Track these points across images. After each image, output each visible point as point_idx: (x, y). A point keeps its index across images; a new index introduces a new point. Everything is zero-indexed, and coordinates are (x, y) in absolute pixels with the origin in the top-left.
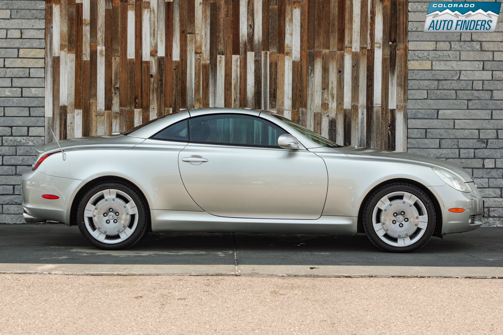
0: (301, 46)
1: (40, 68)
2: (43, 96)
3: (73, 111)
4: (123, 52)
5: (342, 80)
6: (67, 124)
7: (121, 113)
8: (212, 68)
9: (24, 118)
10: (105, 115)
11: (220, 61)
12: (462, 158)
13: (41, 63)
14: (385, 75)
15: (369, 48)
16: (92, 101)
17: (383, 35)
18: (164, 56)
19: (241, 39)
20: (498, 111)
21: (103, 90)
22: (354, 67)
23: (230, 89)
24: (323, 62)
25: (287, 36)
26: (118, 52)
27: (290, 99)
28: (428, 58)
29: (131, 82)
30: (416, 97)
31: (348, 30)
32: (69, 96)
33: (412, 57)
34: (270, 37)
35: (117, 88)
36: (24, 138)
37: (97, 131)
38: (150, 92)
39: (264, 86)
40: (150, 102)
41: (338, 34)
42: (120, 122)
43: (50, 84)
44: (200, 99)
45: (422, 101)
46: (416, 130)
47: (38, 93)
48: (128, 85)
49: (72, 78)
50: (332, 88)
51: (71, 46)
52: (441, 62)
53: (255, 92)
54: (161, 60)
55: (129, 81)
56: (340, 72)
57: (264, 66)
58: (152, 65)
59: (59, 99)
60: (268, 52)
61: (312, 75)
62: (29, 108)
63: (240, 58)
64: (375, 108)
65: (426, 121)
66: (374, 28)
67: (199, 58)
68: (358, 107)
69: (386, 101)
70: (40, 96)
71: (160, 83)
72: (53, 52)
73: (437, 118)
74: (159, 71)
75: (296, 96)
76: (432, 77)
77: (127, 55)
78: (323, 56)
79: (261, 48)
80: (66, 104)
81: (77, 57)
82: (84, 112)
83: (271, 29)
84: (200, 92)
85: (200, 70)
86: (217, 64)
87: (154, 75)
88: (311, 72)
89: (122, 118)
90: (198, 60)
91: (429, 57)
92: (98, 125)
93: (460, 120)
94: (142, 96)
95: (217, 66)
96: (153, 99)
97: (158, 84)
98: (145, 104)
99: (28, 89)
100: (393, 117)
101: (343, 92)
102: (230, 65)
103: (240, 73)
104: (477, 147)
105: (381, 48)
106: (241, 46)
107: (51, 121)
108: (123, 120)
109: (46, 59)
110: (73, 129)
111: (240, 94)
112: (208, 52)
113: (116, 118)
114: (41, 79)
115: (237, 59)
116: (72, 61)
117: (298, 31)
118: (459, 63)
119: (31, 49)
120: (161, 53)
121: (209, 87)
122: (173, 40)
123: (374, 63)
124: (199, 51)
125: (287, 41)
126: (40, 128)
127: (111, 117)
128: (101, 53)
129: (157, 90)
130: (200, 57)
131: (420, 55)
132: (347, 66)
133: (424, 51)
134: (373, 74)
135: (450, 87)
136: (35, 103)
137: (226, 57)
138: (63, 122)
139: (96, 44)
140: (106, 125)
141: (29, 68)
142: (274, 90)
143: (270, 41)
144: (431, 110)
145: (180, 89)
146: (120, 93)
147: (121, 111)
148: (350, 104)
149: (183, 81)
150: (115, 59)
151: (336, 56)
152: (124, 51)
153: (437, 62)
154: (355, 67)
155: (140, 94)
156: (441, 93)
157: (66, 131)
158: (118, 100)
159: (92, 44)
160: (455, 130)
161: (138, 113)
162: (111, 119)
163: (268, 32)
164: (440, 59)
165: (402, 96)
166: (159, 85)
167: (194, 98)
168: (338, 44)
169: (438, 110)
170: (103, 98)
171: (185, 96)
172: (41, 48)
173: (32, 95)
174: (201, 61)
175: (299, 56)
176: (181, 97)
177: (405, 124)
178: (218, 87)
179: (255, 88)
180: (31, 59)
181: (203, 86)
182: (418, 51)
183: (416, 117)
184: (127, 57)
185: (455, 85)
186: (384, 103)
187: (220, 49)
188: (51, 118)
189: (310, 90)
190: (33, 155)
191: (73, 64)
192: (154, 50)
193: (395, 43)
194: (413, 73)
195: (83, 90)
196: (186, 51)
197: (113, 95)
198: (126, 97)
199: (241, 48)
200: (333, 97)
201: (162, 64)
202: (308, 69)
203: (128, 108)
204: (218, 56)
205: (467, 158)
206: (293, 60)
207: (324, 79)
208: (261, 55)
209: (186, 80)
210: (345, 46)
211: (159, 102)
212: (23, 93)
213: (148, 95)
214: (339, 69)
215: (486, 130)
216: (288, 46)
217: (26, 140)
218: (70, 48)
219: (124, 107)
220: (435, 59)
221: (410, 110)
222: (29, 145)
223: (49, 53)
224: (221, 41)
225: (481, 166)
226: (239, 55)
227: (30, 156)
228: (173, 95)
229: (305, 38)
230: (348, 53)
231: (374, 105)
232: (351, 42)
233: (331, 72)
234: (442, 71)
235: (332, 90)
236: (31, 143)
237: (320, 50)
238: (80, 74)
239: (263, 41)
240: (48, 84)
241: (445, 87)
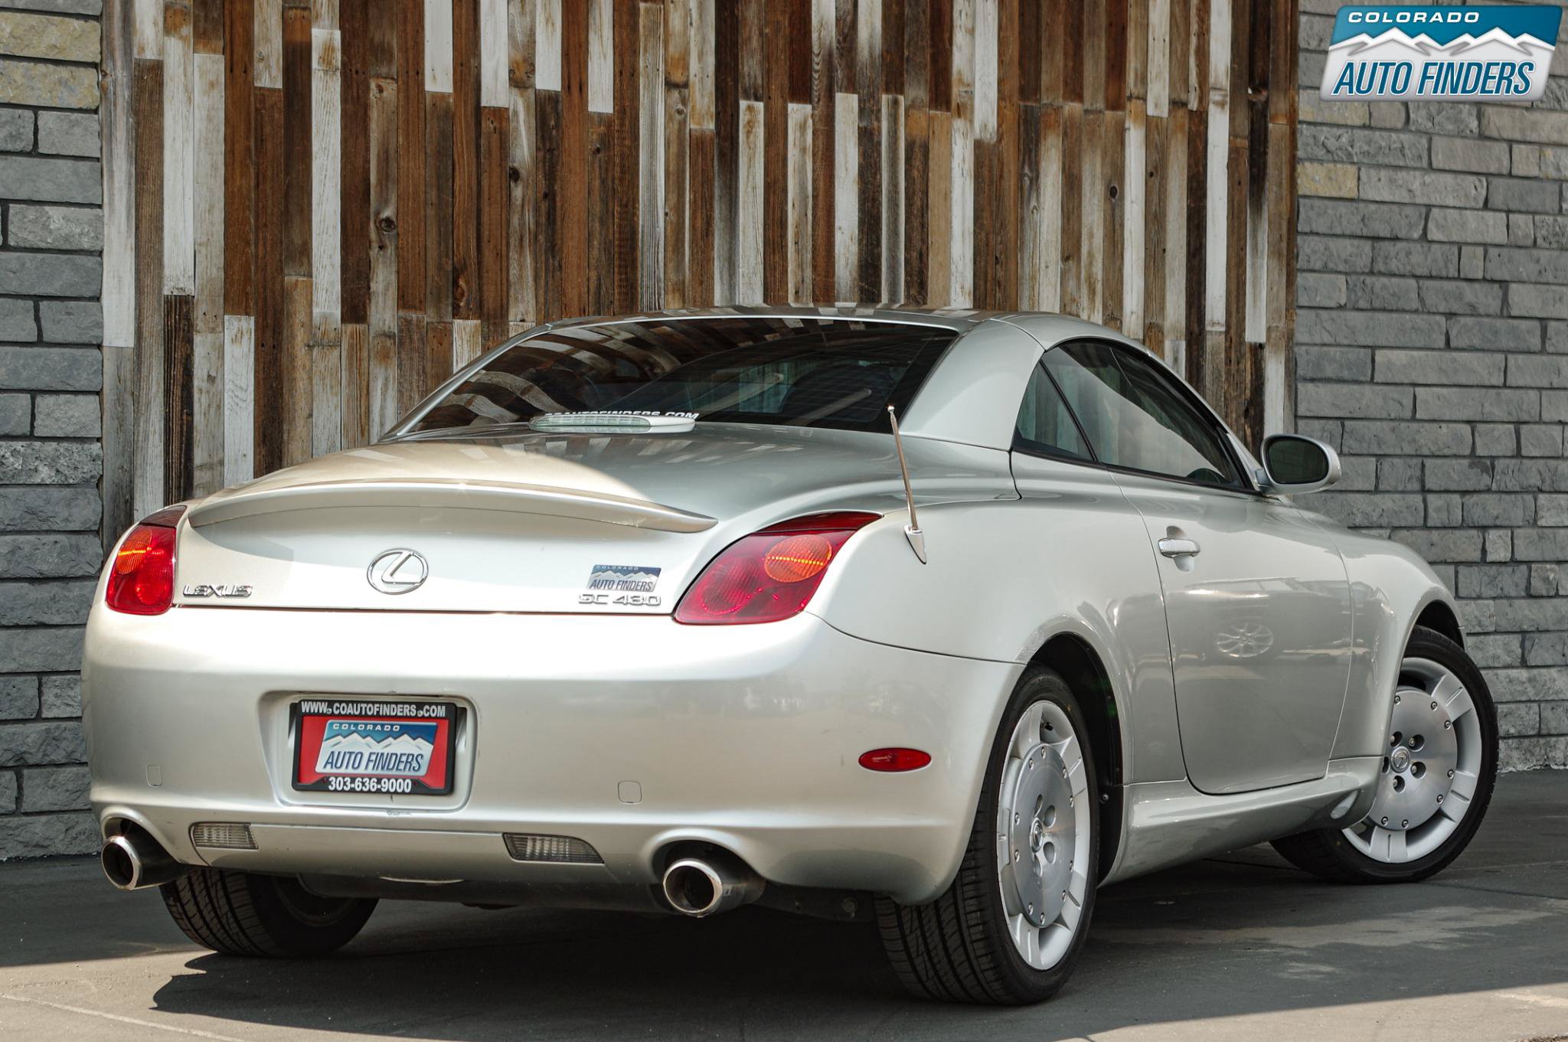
0: (1001, 82)
1: (80, 110)
2: (98, 248)
3: (219, 320)
4: (407, 60)
5: (1117, 227)
6: (196, 383)
7: (403, 339)
8: (722, 155)
9: (17, 349)
10: (345, 345)
11: (750, 124)
12: (1432, 528)
13: (84, 88)
14: (1236, 211)
15: (1194, 105)
16: (294, 278)
17: (1233, 61)
18: (558, 88)
19: (815, 36)
20: (1520, 357)
21: (334, 227)
22: (1151, 175)
23: (783, 247)
24: (1064, 151)
25: (960, 38)
26: (390, 62)
27: (969, 295)
28: (1350, 155)
29: (439, 197)
30: (1320, 300)
31: (1136, 28)
32: (203, 250)
33: (1309, 149)
34: (906, 37)
35: (388, 220)
36: (18, 445)
37: (311, 415)
38: (508, 244)
39: (889, 238)
40: (508, 293)
41: (1106, 43)
42: (400, 376)
43: (125, 192)
44: (684, 282)
45: (1334, 314)
46: (1316, 422)
47: (78, 231)
48: (431, 212)
49: (214, 167)
50: (1090, 255)
51: (206, 16)
52: (1383, 173)
53: (860, 261)
54: (549, 109)
55: (433, 195)
56: (1114, 193)
57: (889, 157)
58: (517, 129)
59: (161, 265)
60: (901, 98)
61: (1033, 203)
62: (37, 299)
63: (813, 116)
64: (1208, 337)
65: (1345, 389)
66: (1208, 30)
67: (680, 106)
68: (1163, 334)
69: (1238, 312)
70: (86, 246)
71: (544, 206)
72: (136, 40)
73: (1372, 381)
74: (541, 154)
75: (986, 282)
76: (1361, 225)
77: (423, 74)
78: (1065, 129)
79: (880, 81)
80: (190, 289)
81: (230, 69)
82: (261, 329)
83: (910, 5)
84: (684, 254)
85: (684, 158)
86: (738, 137)
87: (523, 173)
88: (1031, 188)
89: (406, 363)
90: (678, 117)
91: (1353, 152)
92: (315, 388)
93: (1427, 389)
94: (480, 263)
95: (738, 143)
96: (521, 277)
97: (537, 210)
98: (491, 301)
99: (32, 212)
100: (1256, 372)
101: (1121, 270)
102: (781, 147)
103: (814, 181)
104: (1469, 486)
105: (1227, 108)
106: (817, 67)
107: (128, 366)
108: (411, 369)
109: (108, 67)
110: (220, 407)
111: (814, 267)
112: (710, 84)
113: (385, 357)
114: (88, 164)
115: (805, 122)
116: (212, 85)
117: (990, 18)
118: (1428, 179)
119: (43, 18)
120: (548, 77)
121: (713, 235)
122: (591, 21)
123: (1206, 164)
124: (677, 77)
125: (959, 61)
126: (80, 398)
127: (365, 354)
128: (326, 60)
129: (536, 237)
130: (684, 102)
131: (1332, 144)
132: (1133, 171)
133: (1338, 126)
134: (1205, 208)
135: (1404, 265)
136: (62, 277)
137: (767, 109)
138: (178, 372)
139: (306, 13)
140: (345, 391)
141: (36, 109)
142: (921, 255)
143: (906, 53)
144: (1357, 350)
145: (617, 236)
146: (397, 248)
147: (406, 325)
148: (1141, 322)
149: (624, 202)
150: (381, 90)
151: (1103, 130)
152: (411, 56)
153: (1373, 172)
154: (1155, 173)
155: (473, 252)
156: (1384, 287)
157: (191, 414)
158: (393, 278)
159: (292, 13)
160: (1415, 426)
161: (466, 338)
162: (365, 363)
163: (902, 14)
164: (1381, 160)
165: (1283, 294)
166: (543, 220)
167: (662, 276)
168: (1107, 82)
169: (1373, 348)
170: (333, 266)
171: (634, 268)
172: (86, 17)
173: (50, 241)
174: (685, 121)
175: (993, 122)
176: (620, 274)
177: (1290, 400)
178: (744, 232)
179: (860, 241)
180: (41, 68)
181: (693, 226)
182: (1324, 128)
183: (1319, 376)
184: (423, 84)
185: (1420, 259)
186: (1234, 320)
187: (749, 75)
188: (130, 354)
189: (1026, 262)
190: (56, 528)
191: (218, 99)
192: (525, 61)
193: (1265, 93)
194: (1312, 207)
195: (257, 228)
196: (634, 73)
197: (374, 252)
198: (422, 265)
199: (816, 76)
200: (1092, 291)
201: (553, 123)
202: (1021, 177)
203: (429, 316)
204: (743, 104)
205: (1445, 528)
206: (977, 136)
207: (1068, 219)
208: (879, 111)
209: (635, 200)
210: (1128, 94)
211: (541, 292)
212: (11, 228)
213: (502, 258)
214: (1110, 182)
215: (1492, 425)
216: (960, 81)
217: (24, 456)
218: (201, 24)
219: (413, 307)
220: (1365, 161)
221: (1304, 348)
222: (38, 481)
223: (118, 43)
224: (750, 38)
225: (1476, 556)
226: (811, 102)
227: (38, 532)
228: (593, 262)
229: (1014, 50)
230: (1135, 121)
231: (1208, 328)
232: (1143, 79)
233: (1088, 194)
234: (1385, 208)
235: (1091, 263)
236: (45, 474)
237: (1056, 104)
238: (248, 149)
239: (886, 51)
240: (116, 192)
241: (1394, 265)
